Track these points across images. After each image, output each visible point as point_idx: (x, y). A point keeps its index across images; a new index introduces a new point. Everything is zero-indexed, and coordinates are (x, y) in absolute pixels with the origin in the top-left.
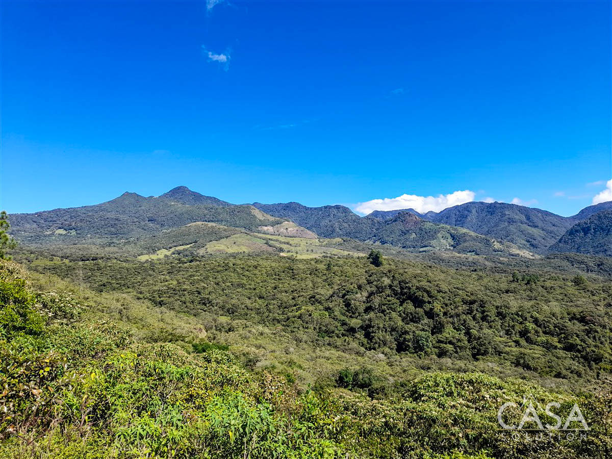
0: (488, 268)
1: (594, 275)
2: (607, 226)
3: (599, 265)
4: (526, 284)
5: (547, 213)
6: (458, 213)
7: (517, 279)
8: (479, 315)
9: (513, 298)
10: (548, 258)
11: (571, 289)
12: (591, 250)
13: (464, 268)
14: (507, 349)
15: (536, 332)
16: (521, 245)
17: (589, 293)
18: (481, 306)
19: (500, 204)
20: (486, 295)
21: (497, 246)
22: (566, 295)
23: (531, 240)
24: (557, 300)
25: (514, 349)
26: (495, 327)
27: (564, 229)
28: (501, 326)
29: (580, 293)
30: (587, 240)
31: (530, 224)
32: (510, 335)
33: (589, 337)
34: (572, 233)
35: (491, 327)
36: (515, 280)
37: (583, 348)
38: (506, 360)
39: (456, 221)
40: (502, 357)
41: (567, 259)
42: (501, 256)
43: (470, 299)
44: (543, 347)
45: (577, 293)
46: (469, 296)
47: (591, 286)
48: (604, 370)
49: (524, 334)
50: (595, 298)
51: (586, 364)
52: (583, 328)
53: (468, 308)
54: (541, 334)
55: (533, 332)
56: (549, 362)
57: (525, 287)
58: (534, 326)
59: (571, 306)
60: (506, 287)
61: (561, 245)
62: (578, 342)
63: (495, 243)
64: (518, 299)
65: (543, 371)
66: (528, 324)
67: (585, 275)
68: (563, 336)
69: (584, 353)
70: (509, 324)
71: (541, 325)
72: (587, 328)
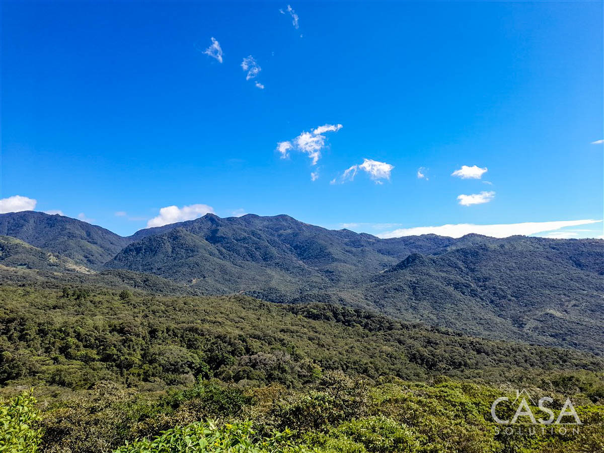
0: (39, 283)
1: (139, 290)
2: (155, 248)
3: (145, 281)
4: (76, 299)
5: (107, 232)
7: (68, 295)
8: (16, 335)
9: (59, 314)
10: (102, 274)
11: (117, 303)
12: (141, 268)
13: (10, 282)
14: (44, 368)
15: (77, 346)
16: (78, 261)
17: (132, 307)
18: (21, 324)
19: (62, 217)
20: (29, 312)
21: (53, 260)
22: (111, 309)
23: (89, 256)
24: (103, 314)
25: (51, 367)
26: (33, 345)
27: (120, 248)
28: (41, 344)
30: (139, 259)
31: (90, 240)
32: (49, 352)
33: (125, 346)
34: (126, 251)
35: (29, 346)
36: (65, 294)
37: (118, 357)
38: (41, 379)
39: (8, 230)
40: (37, 377)
41: (119, 275)
42: (56, 271)
43: (8, 317)
44: (82, 361)
45: (121, 307)
46: (8, 314)
47: (134, 300)
48: (133, 375)
49: (64, 350)
50: (136, 310)
51: (118, 372)
52: (121, 338)
53: (4, 327)
54: (82, 348)
55: (74, 347)
56: (84, 375)
57: (74, 302)
58: (76, 341)
59: (114, 319)
60: (54, 303)
61: (115, 262)
62: (115, 351)
63: (52, 257)
64: (64, 315)
65: (77, 386)
66: (70, 339)
67: (131, 290)
68: (102, 347)
69: (118, 362)
70: (50, 341)
71: (82, 339)
72: (124, 338)
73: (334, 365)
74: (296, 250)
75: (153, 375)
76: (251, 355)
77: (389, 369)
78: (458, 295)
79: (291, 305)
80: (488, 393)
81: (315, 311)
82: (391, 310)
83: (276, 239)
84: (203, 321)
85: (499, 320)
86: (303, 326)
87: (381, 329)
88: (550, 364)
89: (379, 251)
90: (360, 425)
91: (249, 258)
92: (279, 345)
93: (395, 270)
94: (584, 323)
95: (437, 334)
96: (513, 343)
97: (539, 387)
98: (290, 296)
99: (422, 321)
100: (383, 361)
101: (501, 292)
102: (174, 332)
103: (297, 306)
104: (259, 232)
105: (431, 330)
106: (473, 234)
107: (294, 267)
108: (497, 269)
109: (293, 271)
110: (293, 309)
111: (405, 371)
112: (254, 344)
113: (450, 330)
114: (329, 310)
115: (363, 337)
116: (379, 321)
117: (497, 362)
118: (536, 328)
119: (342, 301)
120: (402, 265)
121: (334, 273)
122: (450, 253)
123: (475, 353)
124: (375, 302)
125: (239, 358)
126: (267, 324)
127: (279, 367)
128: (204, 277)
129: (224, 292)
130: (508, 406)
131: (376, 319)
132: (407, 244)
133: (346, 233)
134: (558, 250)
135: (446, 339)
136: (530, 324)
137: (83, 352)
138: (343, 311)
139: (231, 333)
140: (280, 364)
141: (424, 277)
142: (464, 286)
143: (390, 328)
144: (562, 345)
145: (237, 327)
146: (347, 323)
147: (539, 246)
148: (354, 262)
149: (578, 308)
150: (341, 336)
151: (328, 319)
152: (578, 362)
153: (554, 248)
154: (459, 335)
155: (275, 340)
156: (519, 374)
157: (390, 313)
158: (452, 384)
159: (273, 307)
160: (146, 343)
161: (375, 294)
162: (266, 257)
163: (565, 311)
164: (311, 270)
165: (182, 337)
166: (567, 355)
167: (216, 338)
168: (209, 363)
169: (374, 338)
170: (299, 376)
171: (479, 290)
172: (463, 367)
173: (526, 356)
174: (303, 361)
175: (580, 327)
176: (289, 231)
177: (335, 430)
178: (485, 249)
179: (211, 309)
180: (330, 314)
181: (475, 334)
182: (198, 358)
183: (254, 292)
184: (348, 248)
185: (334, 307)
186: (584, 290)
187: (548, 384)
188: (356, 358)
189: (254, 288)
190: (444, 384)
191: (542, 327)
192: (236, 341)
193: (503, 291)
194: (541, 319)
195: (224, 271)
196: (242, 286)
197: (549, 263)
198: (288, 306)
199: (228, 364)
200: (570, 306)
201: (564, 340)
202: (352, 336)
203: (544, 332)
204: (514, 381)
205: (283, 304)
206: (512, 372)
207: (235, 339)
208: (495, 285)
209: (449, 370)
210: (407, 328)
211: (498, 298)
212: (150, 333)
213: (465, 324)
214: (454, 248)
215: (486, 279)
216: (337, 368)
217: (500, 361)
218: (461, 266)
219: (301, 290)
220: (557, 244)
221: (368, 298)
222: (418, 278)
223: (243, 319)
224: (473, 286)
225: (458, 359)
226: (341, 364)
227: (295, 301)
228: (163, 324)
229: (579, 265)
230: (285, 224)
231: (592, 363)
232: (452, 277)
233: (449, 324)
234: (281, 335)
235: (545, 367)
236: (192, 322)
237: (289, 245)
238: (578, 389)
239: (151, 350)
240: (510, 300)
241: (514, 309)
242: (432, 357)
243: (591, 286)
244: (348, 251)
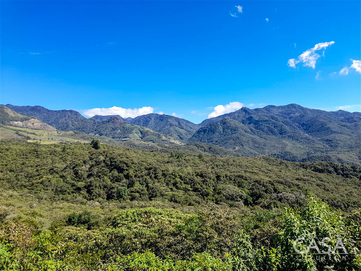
0: (159, 150)
1: (207, 153)
2: (213, 129)
3: (209, 148)
4: (177, 158)
5: (188, 122)
6: (144, 119)
7: (173, 156)
8: (153, 176)
9: (171, 166)
10: (188, 145)
11: (197, 161)
12: (206, 141)
13: (147, 150)
14: (167, 193)
15: (181, 183)
16: (175, 138)
17: (205, 162)
18: (155, 171)
19: (166, 115)
20: (158, 165)
21: (164, 138)
22: (195, 164)
23: (180, 135)
24: (191, 166)
25: (170, 193)
26: (161, 181)
27: (195, 130)
28: (164, 181)
29: (201, 162)
30: (205, 136)
31: (180, 127)
32: (168, 185)
33: (204, 184)
34: (199, 132)
35: (159, 182)
36: (172, 156)
37: (201, 190)
38: (166, 199)
39: (143, 124)
40: (164, 197)
41: (196, 145)
42: (165, 143)
43: (149, 167)
44: (184, 190)
45: (199, 162)
46: (148, 165)
47: (206, 159)
48: (210, 200)
49: (175, 184)
50: (207, 165)
51: (202, 198)
52: (202, 180)
53: (148, 172)
54: (183, 184)
55: (179, 183)
56: (186, 198)
57: (176, 160)
58: (180, 180)
59: (197, 169)
60: (168, 160)
61: (193, 138)
62: (199, 187)
63: (163, 136)
64: (173, 166)
65: (183, 203)
66: (177, 179)
67: (203, 153)
68: (193, 184)
69: (201, 192)
70: (168, 180)
71: (183, 179)
72: (203, 179)
73: (338, 203)
74: (303, 126)
75: (221, 201)
76: (278, 193)
79: (302, 163)
81: (320, 167)
83: (288, 120)
84: (245, 171)
86: (312, 177)
91: (270, 134)
92: (296, 188)
98: (300, 157)
102: (230, 177)
103: (306, 164)
104: (276, 116)
107: (302, 138)
109: (301, 140)
110: (303, 165)
112: (279, 187)
114: (331, 166)
115: (359, 186)
119: (340, 160)
121: (333, 142)
125: (270, 195)
126: (286, 174)
127: (297, 202)
128: (243, 146)
129: (255, 155)
133: (341, 113)
137: (184, 186)
138: (342, 167)
139: (263, 179)
140: (298, 200)
145: (267, 176)
146: (346, 176)
148: (349, 133)
150: (341, 184)
151: (330, 172)
155: (293, 185)
159: (289, 164)
160: (215, 183)
162: (282, 132)
164: (315, 140)
165: (234, 180)
167: (254, 182)
168: (251, 196)
176: (297, 114)
179: (249, 165)
180: (331, 169)
182: (245, 193)
183: (275, 154)
184: (343, 123)
185: (334, 165)
188: (355, 200)
189: (275, 152)
192: (267, 184)
195: (254, 142)
196: (267, 151)
198: (300, 163)
199: (263, 198)
202: (350, 185)
205: (296, 162)
207: (266, 183)
212: (216, 177)
216: (341, 206)
219: (307, 153)
223: (271, 171)
226: (343, 203)
227: (304, 160)
228: (223, 173)
230: (294, 110)
234: (297, 182)
236: (239, 172)
237: (297, 124)
239: (218, 187)
244: (344, 126)
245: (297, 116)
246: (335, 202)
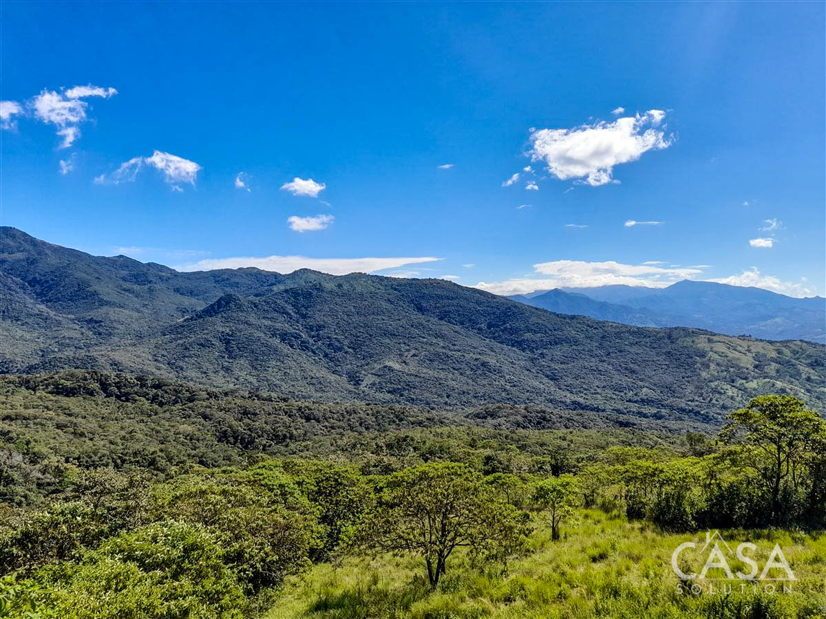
73: (101, 461)
74: (34, 286)
77: (189, 455)
78: (285, 348)
79: (24, 376)
80: (314, 468)
81: (68, 383)
82: (193, 374)
85: (332, 377)
86: (47, 408)
87: (177, 402)
88: (386, 424)
89: (177, 290)
90: (134, 539)
93: (200, 317)
94: (422, 375)
95: (256, 401)
96: (348, 404)
97: (372, 453)
98: (21, 363)
99: (237, 386)
100: (179, 447)
101: (337, 343)
103: (36, 378)
105: (249, 397)
106: (306, 269)
107: (31, 315)
108: (333, 313)
109: (27, 320)
110: (28, 382)
111: (212, 455)
113: (273, 395)
114: (94, 379)
115: (150, 416)
116: (175, 390)
117: (329, 429)
118: (374, 384)
119: (116, 365)
120: (211, 311)
121: (103, 324)
122: (276, 294)
123: (304, 421)
124: (169, 364)
130: (336, 480)
131: (171, 387)
132: (218, 281)
133: (123, 262)
134: (399, 291)
135: (268, 407)
136: (369, 380)
138: (117, 380)
141: (242, 327)
142: (292, 336)
143: (191, 400)
144: (399, 402)
146: (124, 397)
147: (380, 287)
148: (138, 306)
149: (417, 358)
150: (113, 416)
151: (91, 393)
152: (414, 419)
153: (395, 289)
154: (285, 400)
156: (353, 441)
157: (193, 378)
158: (271, 463)
161: (169, 353)
163: (405, 362)
164: (61, 319)
166: (403, 413)
169: (168, 415)
170: (39, 485)
171: (311, 341)
172: (288, 440)
173: (361, 418)
174: (46, 462)
175: (418, 379)
176: (19, 255)
177: (94, 554)
178: (320, 289)
180: (95, 386)
181: (304, 397)
184: (127, 285)
185: (102, 375)
186: (424, 338)
187: (381, 447)
188: (138, 446)
190: (261, 464)
191: (379, 383)
193: (339, 341)
194: (379, 374)
197: (389, 306)
198: (19, 377)
200: (409, 356)
201: (402, 395)
202: (132, 416)
203: (382, 389)
204: (346, 450)
205: (7, 375)
206: (345, 440)
208: (330, 335)
209: (270, 446)
210: (216, 396)
211: (333, 351)
213: (293, 386)
214: (282, 287)
215: (320, 327)
216: (107, 465)
217: (332, 428)
218: (291, 311)
219: (42, 351)
220: (399, 285)
221: (159, 359)
222: (233, 328)
224: (304, 336)
225: (282, 431)
226: (113, 458)
227: (31, 369)
229: (420, 309)
230: (12, 243)
231: (427, 419)
232: (278, 325)
233: (272, 387)
234: (4, 426)
235: (382, 429)
237: (19, 279)
238: (412, 450)
240: (346, 353)
241: (351, 363)
242: (249, 433)
243: (431, 332)
244: (128, 290)
245: (20, 260)
246: (96, 459)
